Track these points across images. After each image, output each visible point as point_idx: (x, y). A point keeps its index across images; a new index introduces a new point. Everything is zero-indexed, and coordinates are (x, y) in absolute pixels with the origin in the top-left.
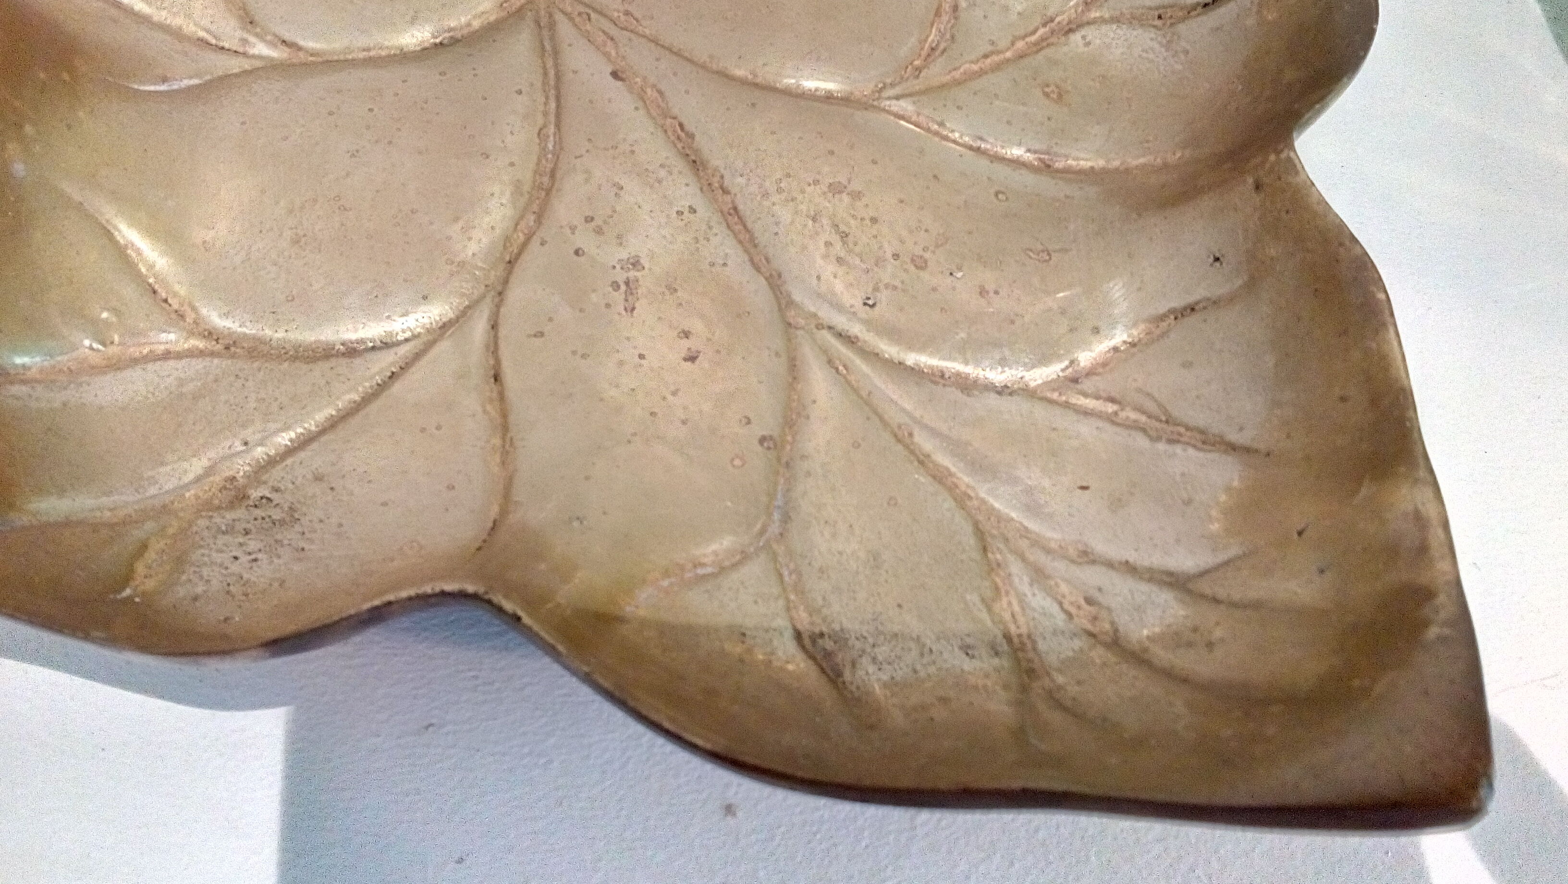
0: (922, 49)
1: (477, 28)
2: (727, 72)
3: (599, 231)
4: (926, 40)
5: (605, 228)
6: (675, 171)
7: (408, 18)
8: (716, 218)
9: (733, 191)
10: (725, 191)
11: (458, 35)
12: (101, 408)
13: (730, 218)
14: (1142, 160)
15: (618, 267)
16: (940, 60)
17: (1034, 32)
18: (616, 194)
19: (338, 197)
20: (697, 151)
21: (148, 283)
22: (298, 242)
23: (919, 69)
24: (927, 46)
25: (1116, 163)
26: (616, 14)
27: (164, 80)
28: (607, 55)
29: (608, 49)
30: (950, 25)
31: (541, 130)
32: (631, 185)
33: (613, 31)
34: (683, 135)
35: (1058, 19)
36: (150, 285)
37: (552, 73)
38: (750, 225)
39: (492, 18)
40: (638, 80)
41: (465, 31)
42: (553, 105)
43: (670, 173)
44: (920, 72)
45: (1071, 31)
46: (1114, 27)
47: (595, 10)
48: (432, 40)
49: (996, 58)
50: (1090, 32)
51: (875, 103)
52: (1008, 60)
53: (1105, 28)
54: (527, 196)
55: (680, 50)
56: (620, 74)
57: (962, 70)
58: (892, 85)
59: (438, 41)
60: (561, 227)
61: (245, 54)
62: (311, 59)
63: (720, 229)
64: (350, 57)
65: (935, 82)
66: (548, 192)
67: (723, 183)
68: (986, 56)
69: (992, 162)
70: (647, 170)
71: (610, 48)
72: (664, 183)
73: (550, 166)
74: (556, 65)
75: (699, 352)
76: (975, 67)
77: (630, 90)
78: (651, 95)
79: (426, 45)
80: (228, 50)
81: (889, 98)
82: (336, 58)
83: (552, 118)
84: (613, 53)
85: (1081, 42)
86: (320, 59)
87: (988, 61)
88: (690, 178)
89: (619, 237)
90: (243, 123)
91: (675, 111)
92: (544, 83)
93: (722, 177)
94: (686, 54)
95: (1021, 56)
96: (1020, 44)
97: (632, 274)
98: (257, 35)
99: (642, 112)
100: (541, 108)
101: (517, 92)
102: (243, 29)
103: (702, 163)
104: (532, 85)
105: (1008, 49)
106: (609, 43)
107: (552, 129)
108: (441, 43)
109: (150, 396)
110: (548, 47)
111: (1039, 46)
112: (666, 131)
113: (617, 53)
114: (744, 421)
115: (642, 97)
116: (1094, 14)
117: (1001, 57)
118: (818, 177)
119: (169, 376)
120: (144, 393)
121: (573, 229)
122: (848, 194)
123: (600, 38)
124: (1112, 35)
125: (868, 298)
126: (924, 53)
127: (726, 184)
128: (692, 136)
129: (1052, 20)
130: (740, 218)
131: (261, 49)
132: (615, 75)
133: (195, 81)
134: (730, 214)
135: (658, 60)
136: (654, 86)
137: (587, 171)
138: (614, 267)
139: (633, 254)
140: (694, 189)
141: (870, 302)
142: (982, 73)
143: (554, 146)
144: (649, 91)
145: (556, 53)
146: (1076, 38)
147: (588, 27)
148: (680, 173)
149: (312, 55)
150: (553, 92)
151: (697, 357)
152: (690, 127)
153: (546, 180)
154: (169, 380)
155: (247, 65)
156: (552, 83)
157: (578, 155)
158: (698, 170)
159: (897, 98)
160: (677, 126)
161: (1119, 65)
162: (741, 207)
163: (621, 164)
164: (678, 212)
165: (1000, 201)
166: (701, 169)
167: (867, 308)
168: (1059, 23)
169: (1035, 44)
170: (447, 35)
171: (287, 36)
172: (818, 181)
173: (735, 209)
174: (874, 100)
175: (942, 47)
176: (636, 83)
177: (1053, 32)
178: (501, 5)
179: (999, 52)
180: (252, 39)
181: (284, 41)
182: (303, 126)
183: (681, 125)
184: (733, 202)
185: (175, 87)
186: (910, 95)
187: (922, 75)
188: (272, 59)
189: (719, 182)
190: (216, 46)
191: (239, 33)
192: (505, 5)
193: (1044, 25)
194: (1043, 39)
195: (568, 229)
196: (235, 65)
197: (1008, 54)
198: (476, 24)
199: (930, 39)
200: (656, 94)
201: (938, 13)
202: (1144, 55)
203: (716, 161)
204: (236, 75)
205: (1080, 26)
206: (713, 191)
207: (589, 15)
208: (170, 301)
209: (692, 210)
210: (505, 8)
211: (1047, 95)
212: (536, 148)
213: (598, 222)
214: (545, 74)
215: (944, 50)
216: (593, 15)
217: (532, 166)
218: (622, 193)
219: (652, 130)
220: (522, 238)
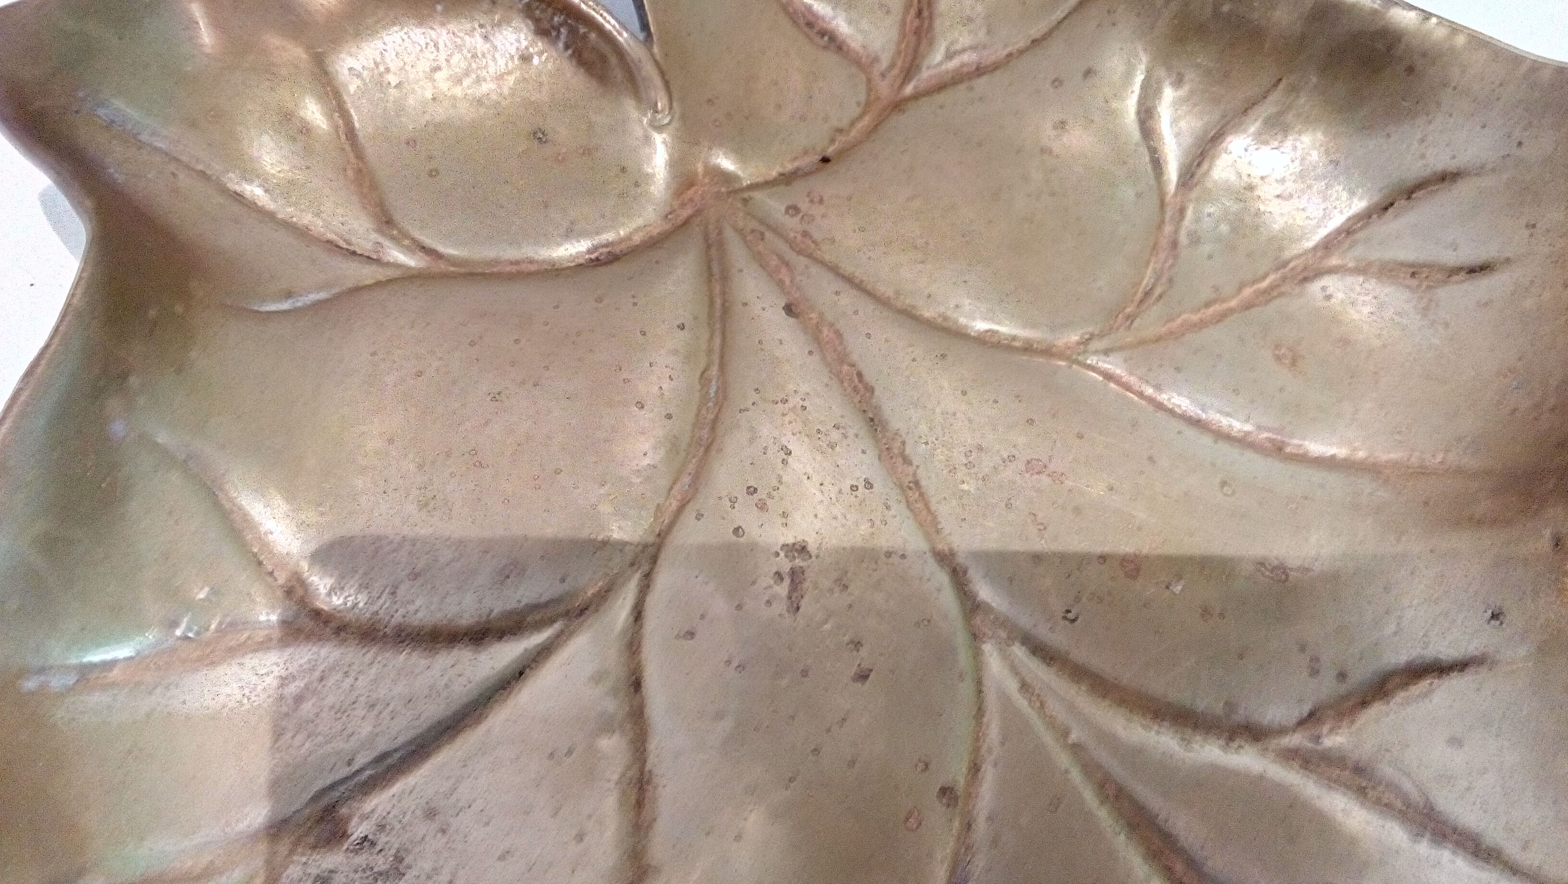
0: (1135, 294)
1: (638, 243)
2: (914, 312)
3: (762, 507)
4: (1140, 283)
5: (769, 502)
6: (851, 433)
7: (562, 230)
8: (895, 495)
9: (915, 463)
10: (907, 461)
11: (617, 250)
12: (188, 718)
13: (910, 493)
14: (1393, 456)
15: (782, 554)
16: (1155, 308)
17: (1264, 277)
18: (783, 460)
19: (474, 452)
20: (878, 408)
21: (253, 553)
22: (426, 505)
23: (1131, 318)
24: (1141, 290)
25: (1361, 454)
26: (792, 235)
27: (289, 295)
28: (780, 283)
29: (781, 276)
30: (1167, 265)
31: (703, 373)
32: (799, 448)
33: (790, 255)
34: (860, 386)
35: (1291, 265)
36: (255, 555)
37: (718, 301)
38: (933, 507)
39: (655, 232)
40: (813, 315)
41: (623, 246)
42: (717, 341)
43: (845, 436)
44: (1132, 322)
45: (1306, 280)
46: (1361, 279)
47: (769, 227)
48: (587, 256)
49: (1217, 308)
50: (1330, 282)
51: (1080, 358)
52: (1232, 311)
53: (1350, 280)
54: (683, 454)
55: (862, 281)
56: (793, 308)
57: (1179, 321)
58: (1101, 336)
59: (593, 256)
60: (720, 498)
61: (378, 261)
62: (452, 269)
63: (898, 509)
64: (495, 270)
65: (1150, 332)
66: (708, 449)
67: (904, 450)
68: (1208, 305)
69: (1216, 442)
70: (819, 431)
71: (784, 274)
72: (838, 449)
73: (711, 416)
74: (723, 293)
75: (871, 670)
76: (1195, 318)
77: (805, 330)
78: (827, 336)
79: (582, 261)
80: (361, 255)
81: (1096, 352)
82: (480, 270)
83: (717, 361)
84: (788, 282)
85: (1320, 295)
86: (463, 270)
87: (1211, 311)
88: (866, 442)
89: (784, 515)
90: (374, 354)
91: (855, 357)
92: (710, 316)
93: (904, 443)
94: (869, 287)
95: (1248, 306)
96: (1247, 292)
97: (798, 562)
98: (393, 238)
99: (816, 357)
100: (704, 347)
101: (678, 327)
102: (379, 231)
103: (880, 421)
104: (696, 318)
105: (1233, 297)
106: (784, 270)
107: (714, 371)
108: (597, 259)
109: (245, 701)
110: (716, 269)
111: (1268, 295)
112: (842, 382)
113: (791, 281)
114: (921, 766)
115: (817, 338)
116: (1334, 261)
117: (1225, 306)
118: (1015, 452)
119: (267, 674)
120: (239, 697)
121: (733, 501)
122: (1049, 475)
123: (774, 261)
124: (1358, 288)
125: (1068, 611)
126: (1139, 295)
127: (907, 452)
128: (871, 390)
129: (1285, 264)
130: (922, 495)
131: (398, 256)
132: (789, 310)
133: (322, 295)
134: (910, 489)
135: (837, 293)
136: (831, 325)
137: (752, 429)
138: (777, 554)
139: (799, 539)
140: (871, 457)
141: (1071, 616)
142: (1201, 325)
143: (717, 392)
144: (825, 331)
145: (725, 278)
146: (1315, 287)
147: (761, 247)
148: (857, 436)
149: (453, 265)
150: (718, 326)
151: (868, 676)
152: (869, 377)
153: (705, 433)
154: (269, 680)
155: (381, 274)
156: (718, 314)
157: (742, 408)
158: (876, 430)
159: (1107, 352)
160: (855, 375)
161: (1366, 327)
162: (923, 483)
163: (790, 422)
164: (852, 486)
165: (1226, 495)
166: (879, 429)
167: (1067, 623)
168: (1292, 269)
169: (1265, 292)
170: (605, 250)
171: (429, 242)
172: (1014, 457)
173: (917, 483)
174: (1079, 354)
175: (1158, 291)
176: (811, 319)
177: (1284, 279)
178: (666, 216)
179: (1223, 301)
180: (386, 243)
181: (423, 248)
182: (440, 359)
183: (860, 375)
184: (915, 474)
185: (299, 304)
186: (1121, 349)
187: (1135, 324)
188: (409, 268)
189: (899, 448)
190: (347, 250)
191: (375, 236)
192: (670, 217)
193: (1278, 269)
194: (1272, 287)
195: (727, 499)
196: (368, 274)
197: (1233, 303)
198: (637, 239)
199: (1144, 282)
200: (832, 335)
201: (1155, 248)
202: (1397, 319)
203: (896, 423)
204: (369, 287)
205: (1319, 274)
206: (892, 458)
207: (762, 234)
208: (276, 574)
209: (869, 485)
210: (670, 220)
211: (1278, 358)
212: (697, 395)
213: (762, 494)
214: (712, 303)
215: (1160, 297)
216: (768, 235)
217: (691, 416)
218: (790, 460)
219: (826, 380)
220: (675, 504)
